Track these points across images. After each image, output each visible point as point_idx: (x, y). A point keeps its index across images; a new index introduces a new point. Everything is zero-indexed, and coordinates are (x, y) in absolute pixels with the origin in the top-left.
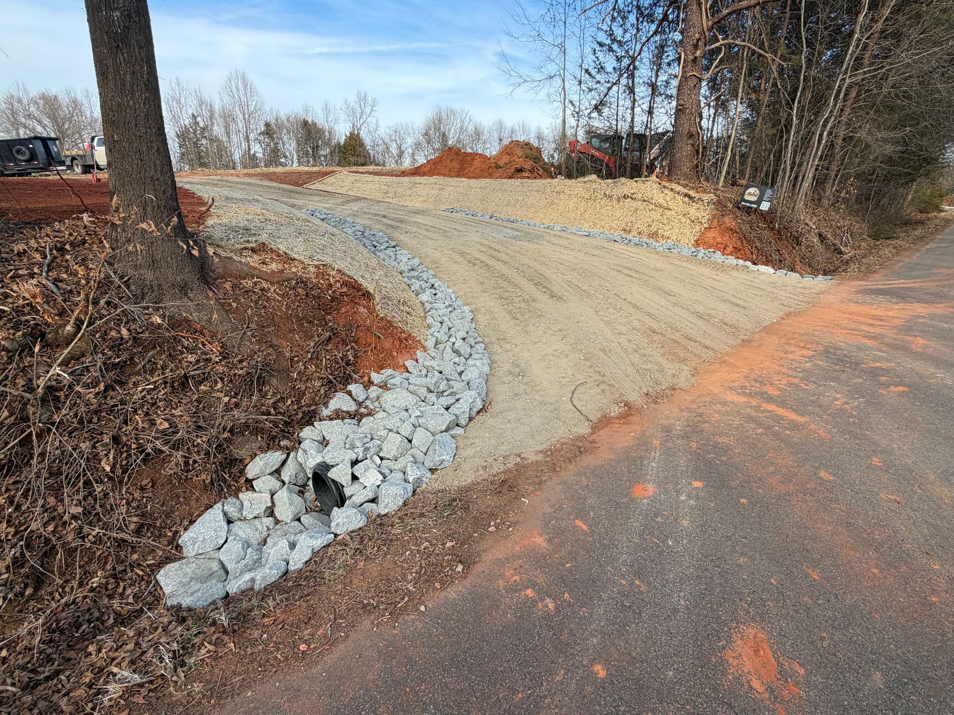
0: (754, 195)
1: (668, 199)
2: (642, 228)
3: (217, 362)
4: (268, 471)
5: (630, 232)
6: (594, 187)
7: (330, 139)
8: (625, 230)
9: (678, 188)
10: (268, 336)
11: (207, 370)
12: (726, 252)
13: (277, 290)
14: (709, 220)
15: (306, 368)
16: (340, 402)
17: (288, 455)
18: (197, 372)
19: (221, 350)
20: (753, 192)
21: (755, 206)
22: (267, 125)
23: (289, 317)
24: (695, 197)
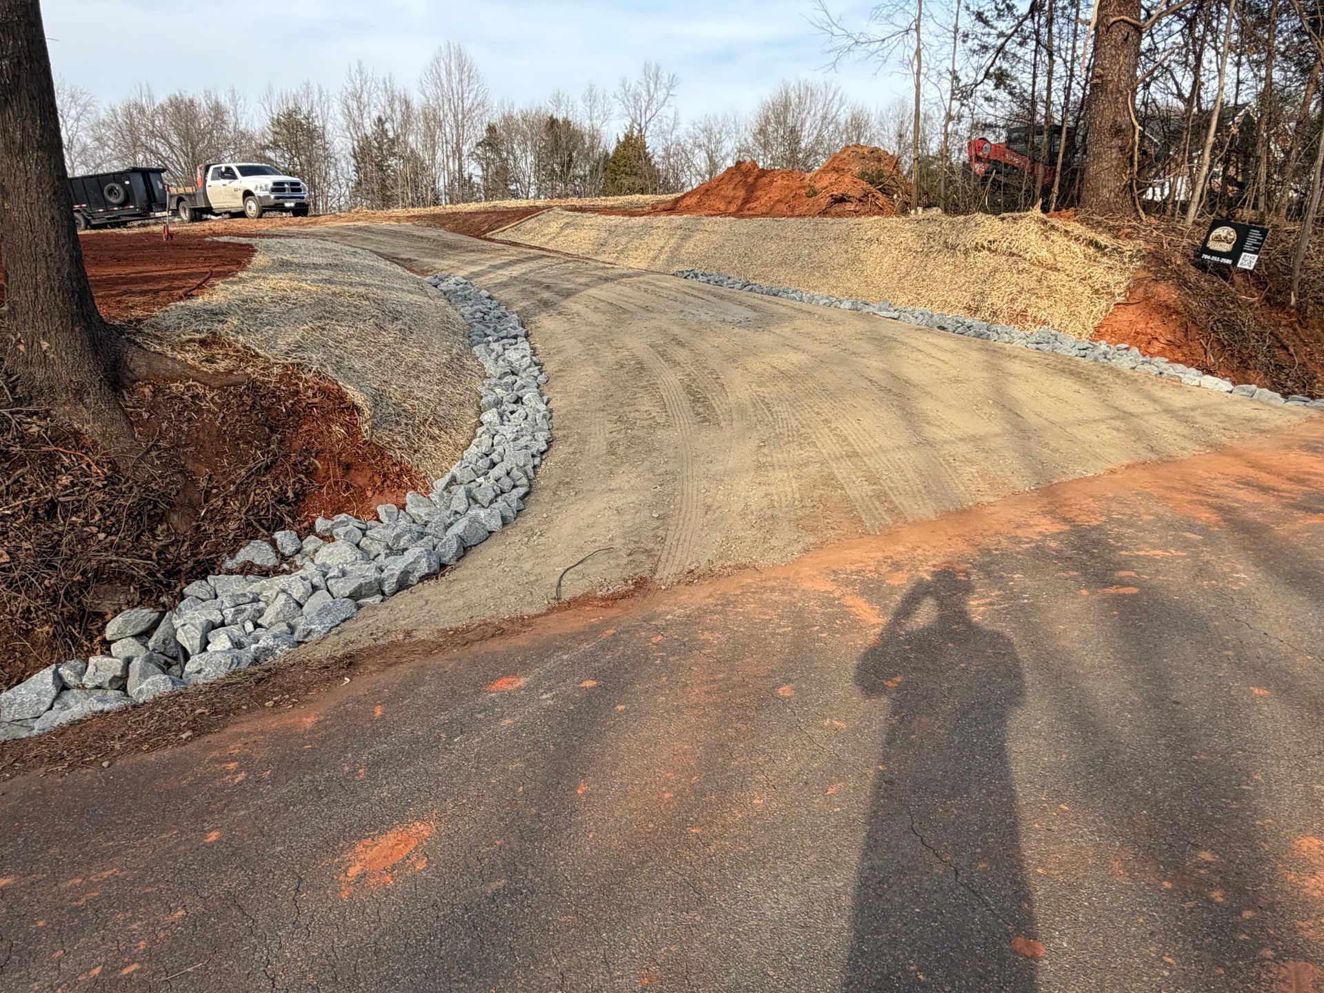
0: (1226, 240)
1: (1057, 250)
2: (999, 304)
3: (99, 489)
4: (129, 632)
5: (977, 310)
6: (930, 230)
7: (592, 147)
8: (969, 308)
9: (1077, 228)
10: (182, 458)
11: (83, 497)
12: (1152, 350)
13: (216, 398)
14: (1128, 288)
15: (225, 504)
16: (257, 552)
17: (162, 615)
18: (68, 499)
19: (109, 473)
20: (1223, 235)
21: (1229, 262)
22: (491, 129)
23: (221, 435)
24: (1106, 247)
